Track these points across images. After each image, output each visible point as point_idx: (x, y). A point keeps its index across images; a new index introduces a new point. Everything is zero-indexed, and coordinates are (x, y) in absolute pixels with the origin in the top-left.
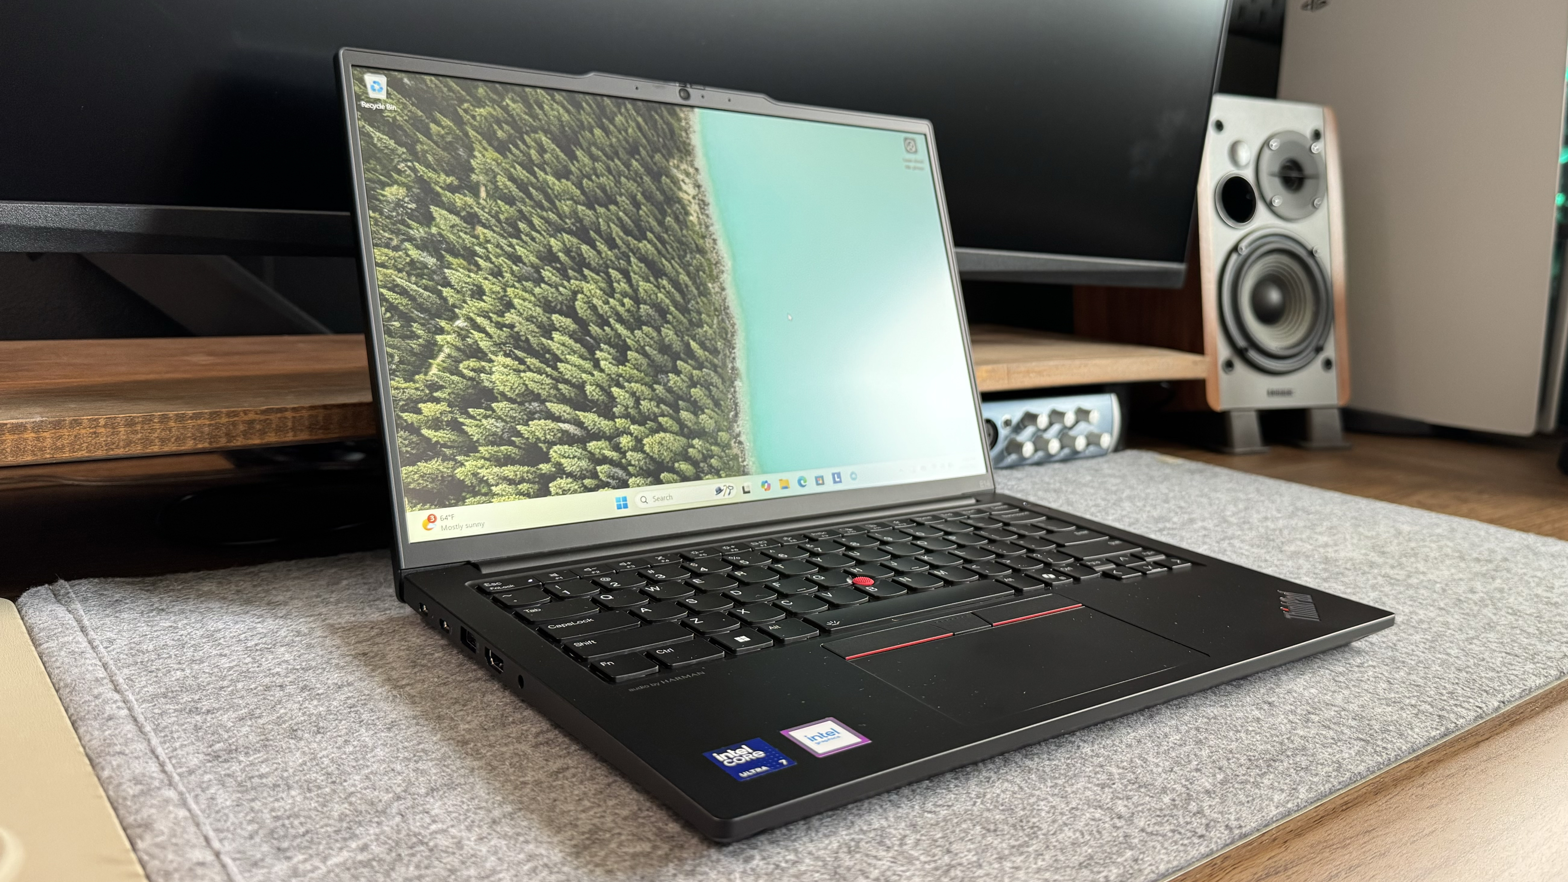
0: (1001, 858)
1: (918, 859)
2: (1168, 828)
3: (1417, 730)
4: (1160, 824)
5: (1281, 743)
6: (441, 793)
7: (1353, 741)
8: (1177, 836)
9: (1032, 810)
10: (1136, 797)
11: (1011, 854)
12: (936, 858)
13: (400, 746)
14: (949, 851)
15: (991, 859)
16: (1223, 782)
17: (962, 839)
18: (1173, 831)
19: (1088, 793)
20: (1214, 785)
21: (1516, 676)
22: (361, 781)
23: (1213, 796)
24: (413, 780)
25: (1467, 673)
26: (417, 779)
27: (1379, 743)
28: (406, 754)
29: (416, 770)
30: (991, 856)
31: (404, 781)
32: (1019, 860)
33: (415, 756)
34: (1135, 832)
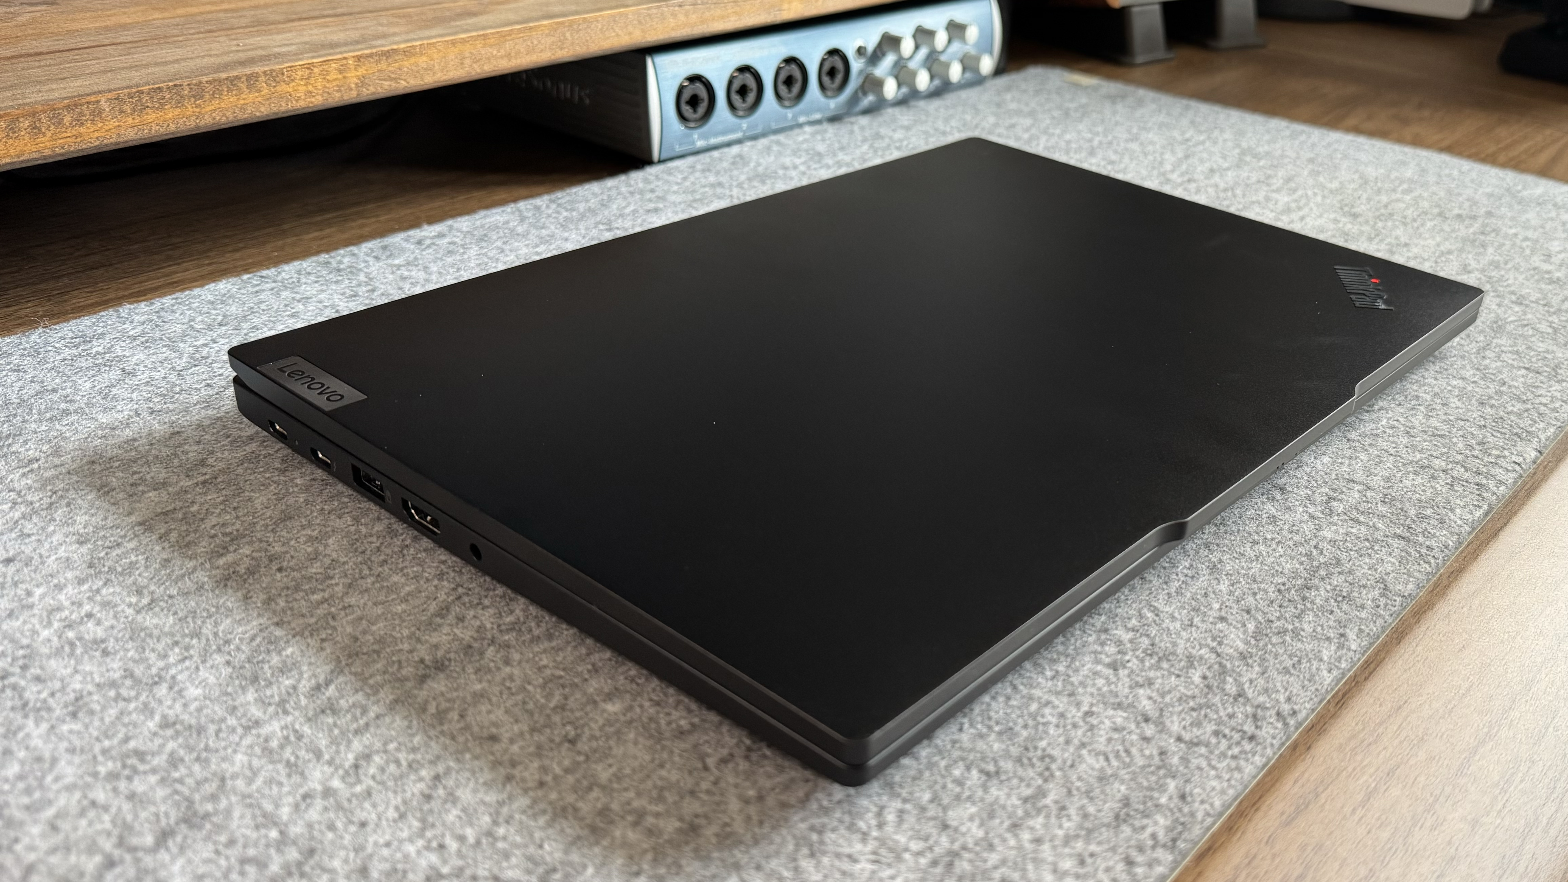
0: (1015, 827)
1: (906, 850)
2: (1210, 728)
3: (1458, 511)
4: (1197, 724)
5: (1309, 555)
6: (179, 839)
7: (1390, 540)
8: (1224, 743)
9: (1036, 727)
10: (1159, 681)
11: (1027, 814)
12: (931, 842)
13: (97, 748)
14: (945, 827)
15: (1001, 831)
16: (1258, 634)
17: (958, 798)
18: (1216, 733)
19: (1100, 682)
20: (1247, 643)
21: (1545, 405)
22: (43, 836)
23: (1250, 661)
24: (129, 818)
25: (1492, 406)
26: (136, 816)
27: (1421, 539)
28: (110, 764)
29: (132, 796)
30: (1000, 824)
31: (113, 822)
32: (1038, 822)
33: (124, 766)
34: (1172, 745)
